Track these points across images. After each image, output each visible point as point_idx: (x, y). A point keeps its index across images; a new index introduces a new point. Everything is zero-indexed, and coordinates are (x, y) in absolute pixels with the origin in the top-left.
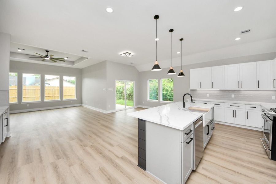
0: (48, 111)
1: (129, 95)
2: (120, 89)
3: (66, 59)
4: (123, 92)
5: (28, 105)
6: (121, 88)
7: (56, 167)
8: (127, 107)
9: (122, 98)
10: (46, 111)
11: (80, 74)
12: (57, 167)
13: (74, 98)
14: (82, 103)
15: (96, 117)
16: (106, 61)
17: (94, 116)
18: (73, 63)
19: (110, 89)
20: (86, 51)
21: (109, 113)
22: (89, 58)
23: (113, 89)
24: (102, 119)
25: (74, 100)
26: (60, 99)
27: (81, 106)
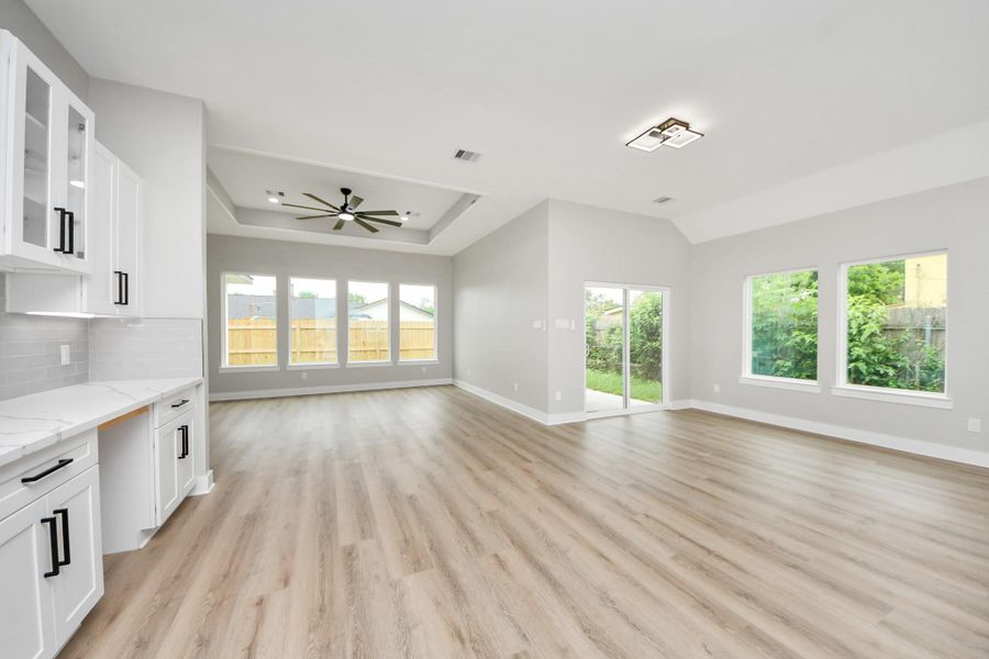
0: (358, 396)
3: (404, 219)
5: (304, 376)
7: (350, 554)
8: (633, 402)
10: (348, 397)
11: (450, 273)
12: (354, 555)
13: (433, 357)
14: (454, 375)
15: (511, 440)
16: (547, 200)
17: (502, 434)
18: (427, 235)
19: (562, 324)
20: (471, 150)
21: (558, 426)
22: (479, 196)
23: (573, 322)
24: (537, 455)
25: (430, 366)
26: (389, 360)
27: (453, 385)
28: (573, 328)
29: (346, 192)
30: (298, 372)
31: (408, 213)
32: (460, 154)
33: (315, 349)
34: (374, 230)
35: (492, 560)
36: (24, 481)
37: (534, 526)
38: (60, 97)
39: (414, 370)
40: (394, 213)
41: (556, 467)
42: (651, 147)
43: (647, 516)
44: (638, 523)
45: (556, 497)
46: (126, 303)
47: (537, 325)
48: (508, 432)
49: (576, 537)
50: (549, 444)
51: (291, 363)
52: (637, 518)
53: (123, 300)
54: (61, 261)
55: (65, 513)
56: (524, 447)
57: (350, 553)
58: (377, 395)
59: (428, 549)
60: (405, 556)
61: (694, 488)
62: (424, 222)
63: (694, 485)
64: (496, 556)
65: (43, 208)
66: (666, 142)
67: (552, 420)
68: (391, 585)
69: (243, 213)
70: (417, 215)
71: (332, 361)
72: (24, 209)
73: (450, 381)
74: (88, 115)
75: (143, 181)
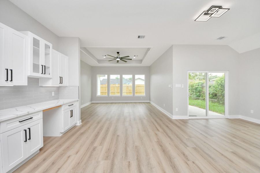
1: (212, 94)
2: (197, 87)
3: (133, 58)
4: (202, 91)
6: (198, 85)
9: (200, 98)
11: (149, 71)
13: (144, 95)
14: (150, 100)
15: (157, 122)
16: (172, 46)
17: (155, 120)
18: (141, 61)
19: (178, 86)
20: (142, 35)
21: (176, 120)
22: (150, 48)
23: (183, 85)
24: (163, 129)
25: (143, 97)
26: (132, 95)
27: (149, 103)
28: (183, 87)
29: (118, 53)
30: (112, 97)
31: (135, 56)
32: (139, 37)
33: (115, 92)
34: (126, 62)
35: (127, 163)
36: (19, 122)
37: (147, 155)
38: (43, 42)
39: (139, 98)
40: (128, 57)
41: (167, 135)
42: (206, 19)
43: (193, 163)
44: (188, 165)
45: (161, 146)
46: (62, 83)
47: (170, 86)
48: (157, 120)
49: (160, 163)
50: (169, 126)
51: (110, 95)
52: (188, 162)
53: (61, 82)
54: (43, 76)
55: (30, 129)
56: (160, 126)
57: (94, 149)
58: (128, 104)
59: (112, 153)
60: (106, 154)
61: (222, 155)
62: (140, 58)
63: (223, 153)
64: (129, 162)
65: (39, 65)
66: (212, 16)
67: (174, 117)
68: (97, 162)
69: (99, 61)
70: (137, 56)
71: (119, 95)
72: (33, 66)
73: (149, 101)
74: (51, 45)
75: (68, 57)
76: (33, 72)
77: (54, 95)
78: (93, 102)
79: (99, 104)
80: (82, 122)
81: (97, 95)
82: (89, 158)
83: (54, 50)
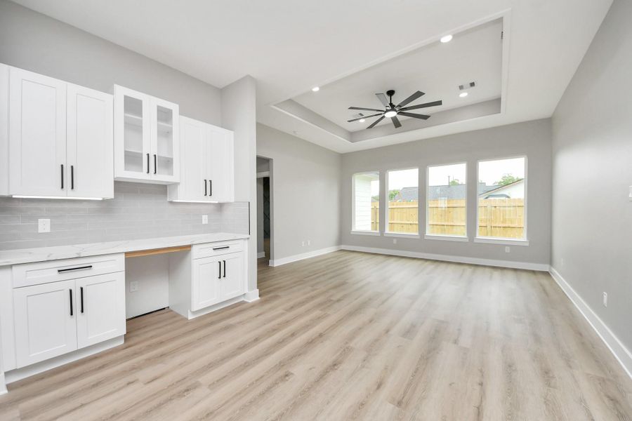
3: (462, 95)
27: (547, 274)
29: (391, 93)
30: (391, 238)
33: (402, 224)
36: (59, 270)
46: (211, 195)
53: (209, 193)
54: (150, 177)
55: (82, 289)
65: (142, 154)
69: (352, 136)
70: (472, 84)
71: (414, 232)
72: (125, 156)
73: (545, 268)
74: (174, 107)
75: (232, 132)
76: (125, 170)
77: (207, 223)
78: (343, 247)
79: (355, 255)
80: (260, 296)
81: (353, 230)
82: (260, 394)
83: (184, 118)
